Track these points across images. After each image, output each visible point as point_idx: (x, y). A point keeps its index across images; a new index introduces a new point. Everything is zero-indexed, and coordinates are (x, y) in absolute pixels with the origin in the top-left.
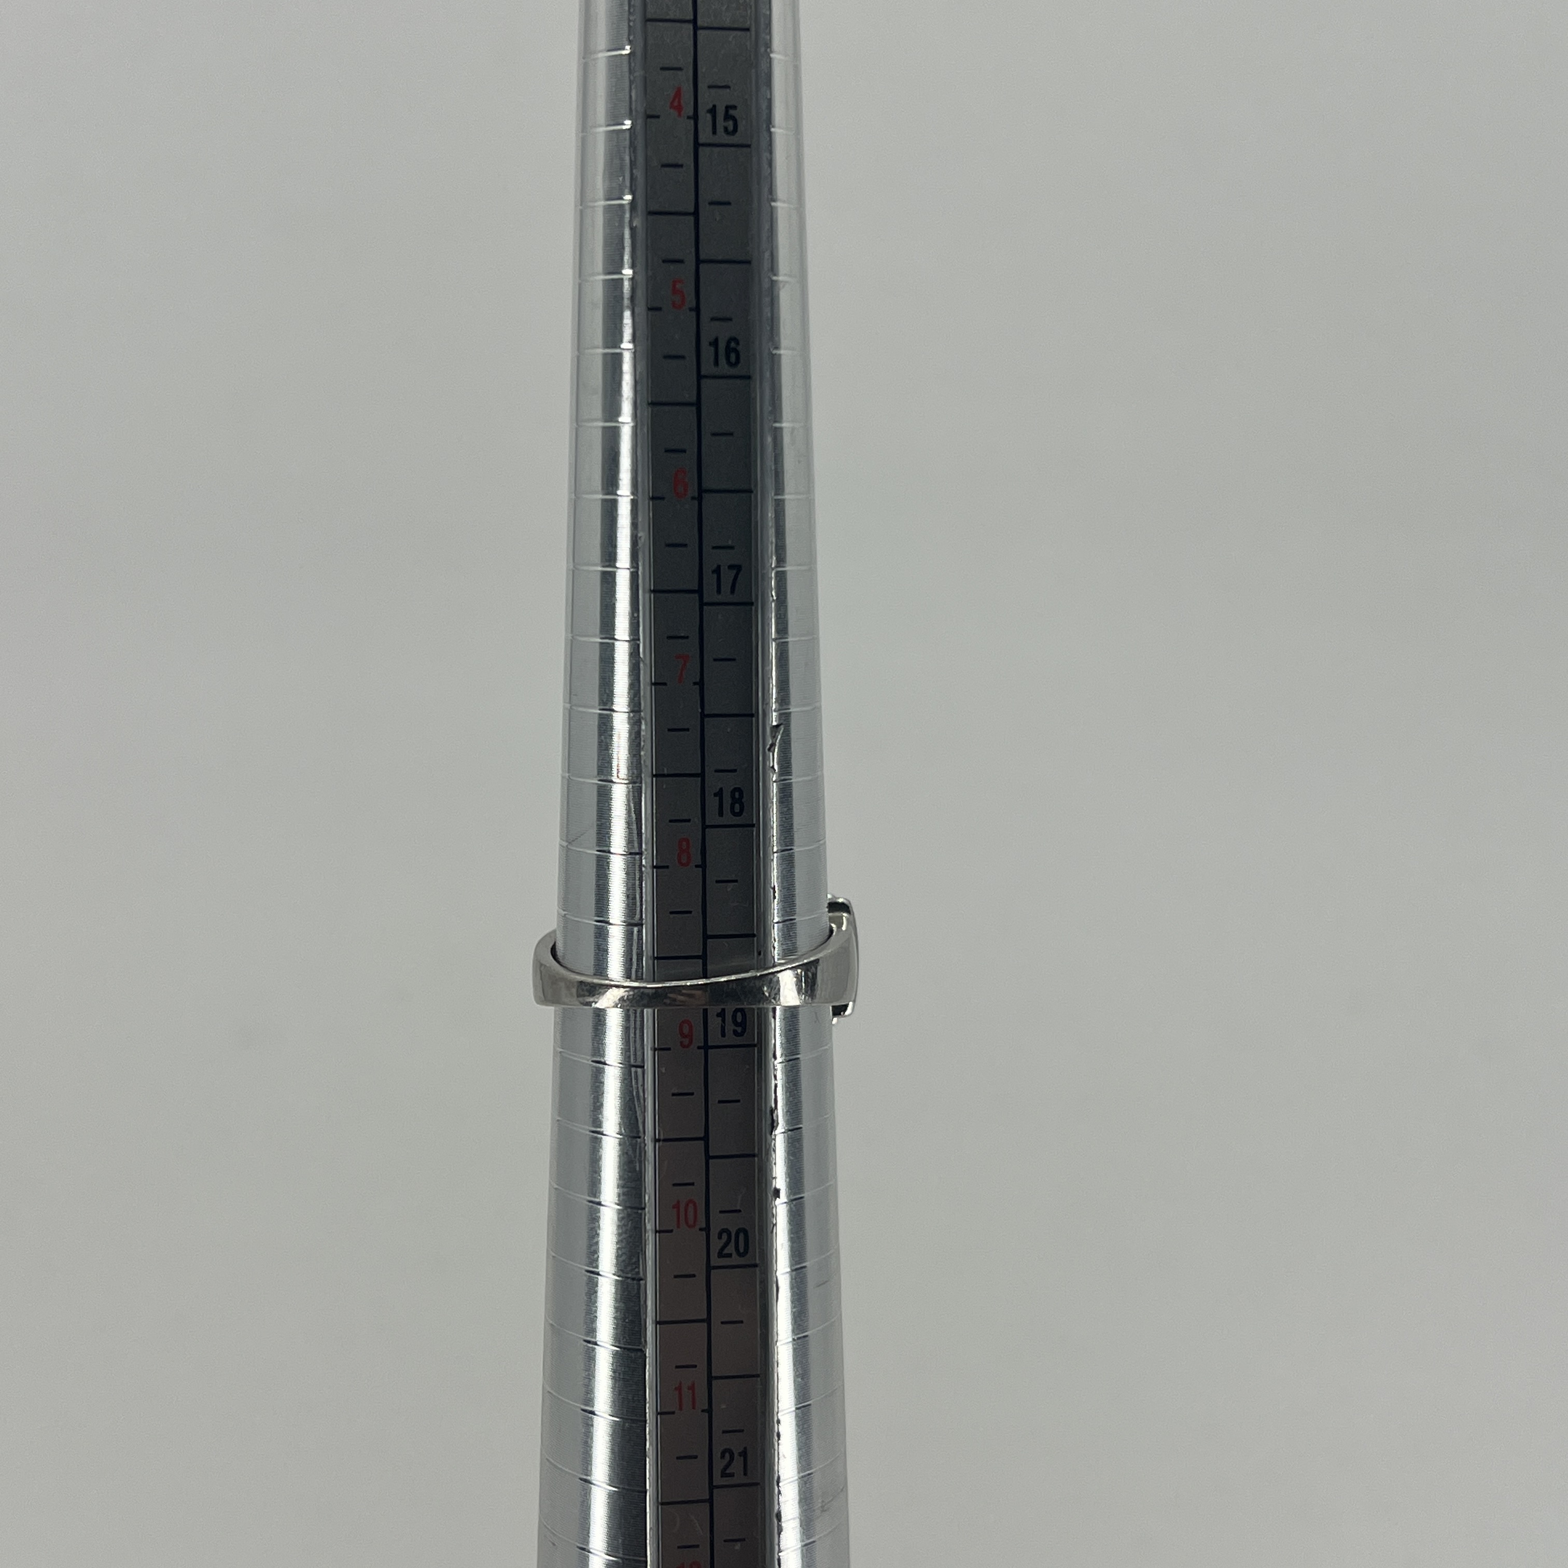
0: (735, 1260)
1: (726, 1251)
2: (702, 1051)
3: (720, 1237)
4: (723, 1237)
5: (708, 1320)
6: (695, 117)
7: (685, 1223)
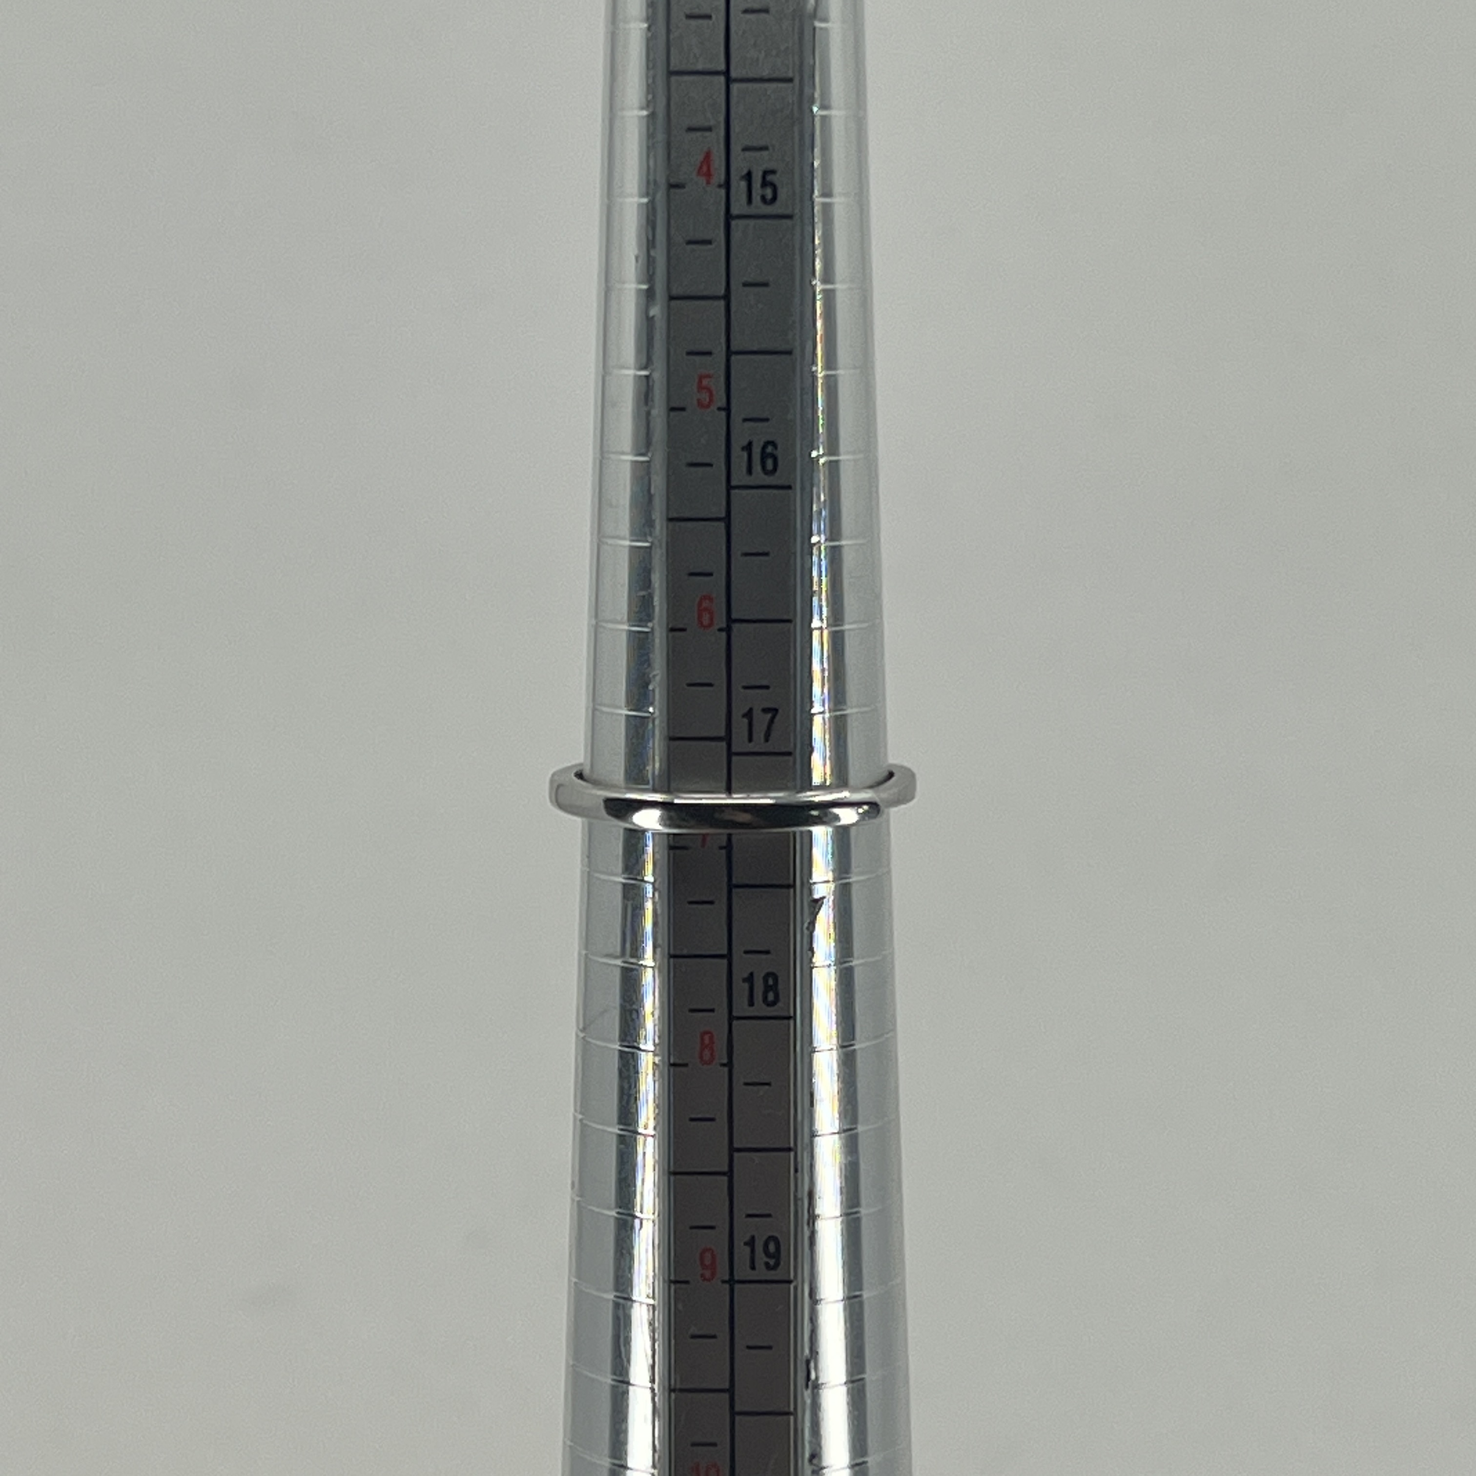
2: (728, 1285)
6: (727, 185)
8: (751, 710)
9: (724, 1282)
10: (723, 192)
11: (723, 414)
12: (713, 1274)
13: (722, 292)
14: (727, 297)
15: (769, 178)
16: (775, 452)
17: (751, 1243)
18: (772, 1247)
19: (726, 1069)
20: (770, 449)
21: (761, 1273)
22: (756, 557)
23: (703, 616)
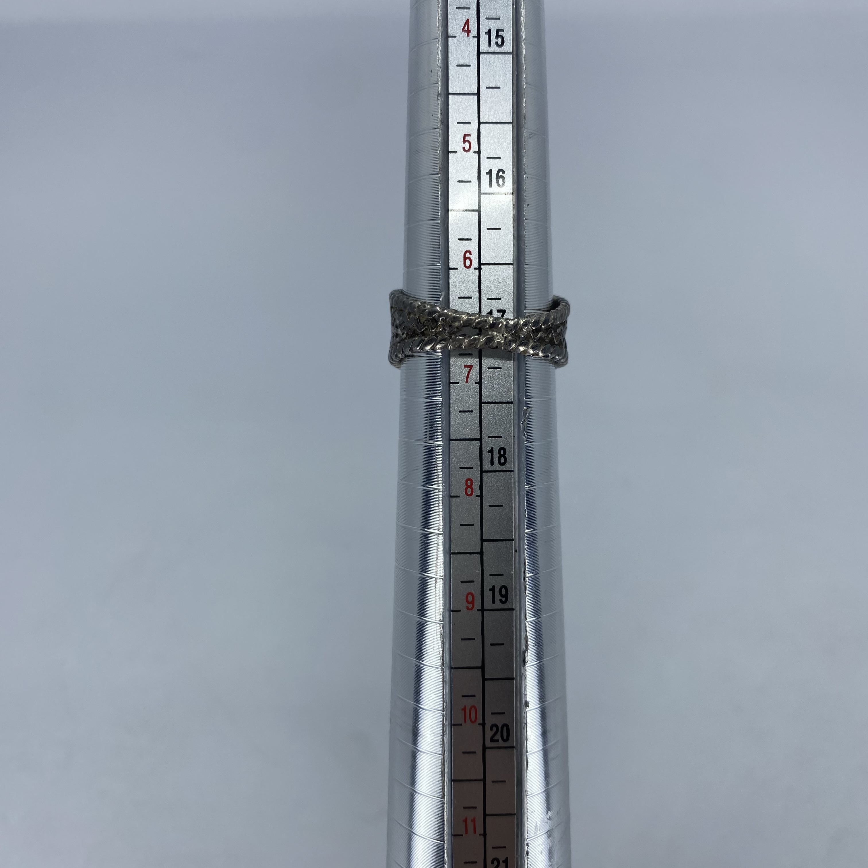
0: (501, 743)
1: (496, 738)
2: (481, 612)
3: (491, 729)
4: (493, 729)
5: (484, 780)
6: (478, 37)
7: (469, 720)
8: (491, 310)
9: (478, 610)
10: (476, 40)
11: (477, 155)
12: (473, 606)
13: (476, 92)
14: (478, 94)
15: (500, 33)
16: (504, 175)
17: (493, 589)
18: (504, 592)
19: (479, 499)
20: (501, 173)
21: (498, 605)
22: (494, 231)
23: (466, 261)
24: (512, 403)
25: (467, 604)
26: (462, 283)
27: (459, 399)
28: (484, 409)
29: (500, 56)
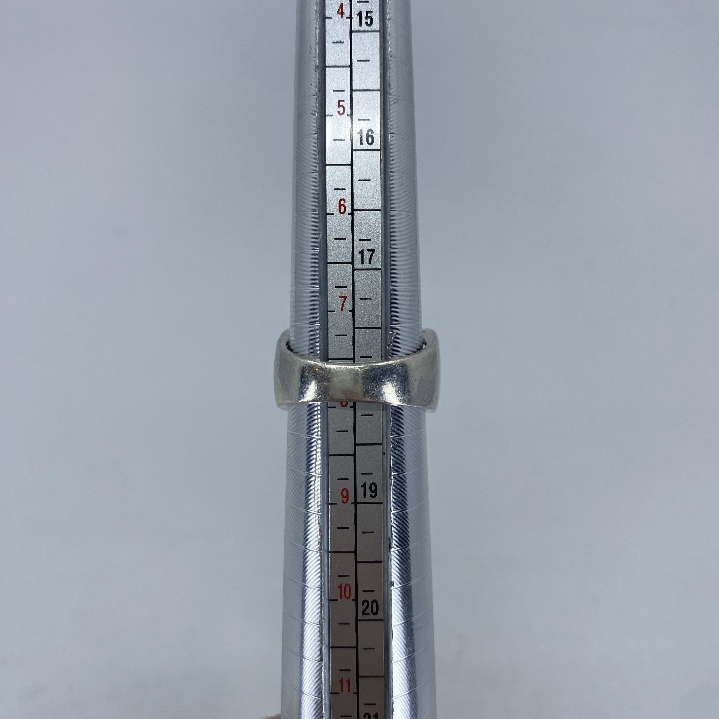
0: (371, 616)
1: (366, 612)
2: (354, 505)
3: (363, 604)
4: (365, 604)
5: (357, 647)
6: (351, 18)
7: (344, 596)
8: (363, 250)
9: (352, 503)
10: (349, 20)
11: (349, 117)
12: (348, 500)
13: (349, 64)
14: (351, 66)
15: (369, 15)
16: (372, 134)
17: (364, 486)
18: (373, 488)
19: (353, 409)
20: (370, 133)
21: (369, 499)
22: (365, 182)
23: (341, 208)
24: (380, 328)
25: (342, 498)
26: (338, 226)
27: (335, 325)
28: (356, 333)
29: (369, 33)
